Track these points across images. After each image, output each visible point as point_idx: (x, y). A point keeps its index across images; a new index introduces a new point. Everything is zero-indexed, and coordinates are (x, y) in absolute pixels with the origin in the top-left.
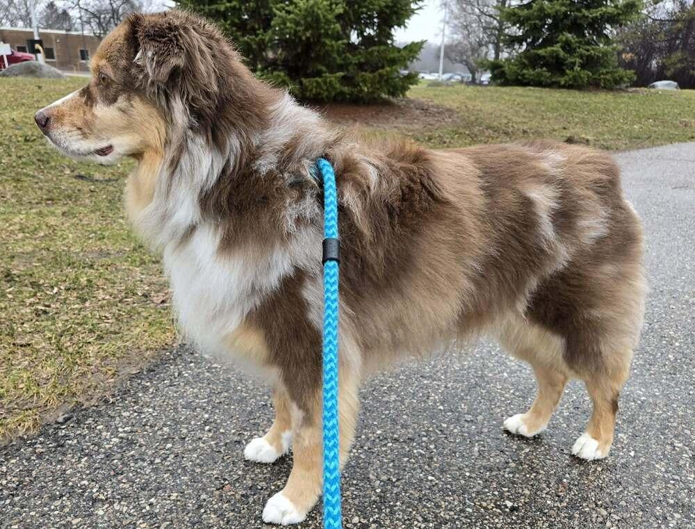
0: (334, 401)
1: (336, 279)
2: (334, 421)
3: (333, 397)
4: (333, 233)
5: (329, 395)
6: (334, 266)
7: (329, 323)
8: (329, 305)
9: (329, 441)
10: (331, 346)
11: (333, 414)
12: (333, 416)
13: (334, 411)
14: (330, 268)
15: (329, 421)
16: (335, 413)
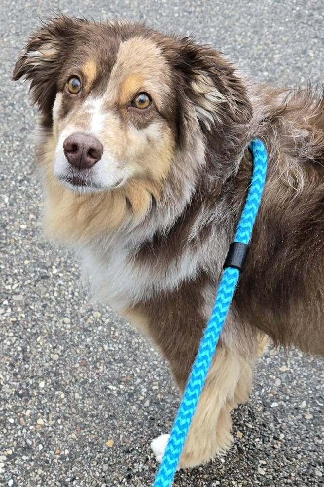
0: (188, 420)
1: (232, 290)
2: (182, 440)
3: (189, 415)
4: (245, 237)
5: (187, 412)
6: (234, 275)
7: (211, 336)
8: (216, 317)
9: (171, 459)
10: (204, 362)
11: (184, 433)
12: (183, 435)
13: (185, 430)
14: (230, 277)
15: (178, 438)
16: (186, 432)
